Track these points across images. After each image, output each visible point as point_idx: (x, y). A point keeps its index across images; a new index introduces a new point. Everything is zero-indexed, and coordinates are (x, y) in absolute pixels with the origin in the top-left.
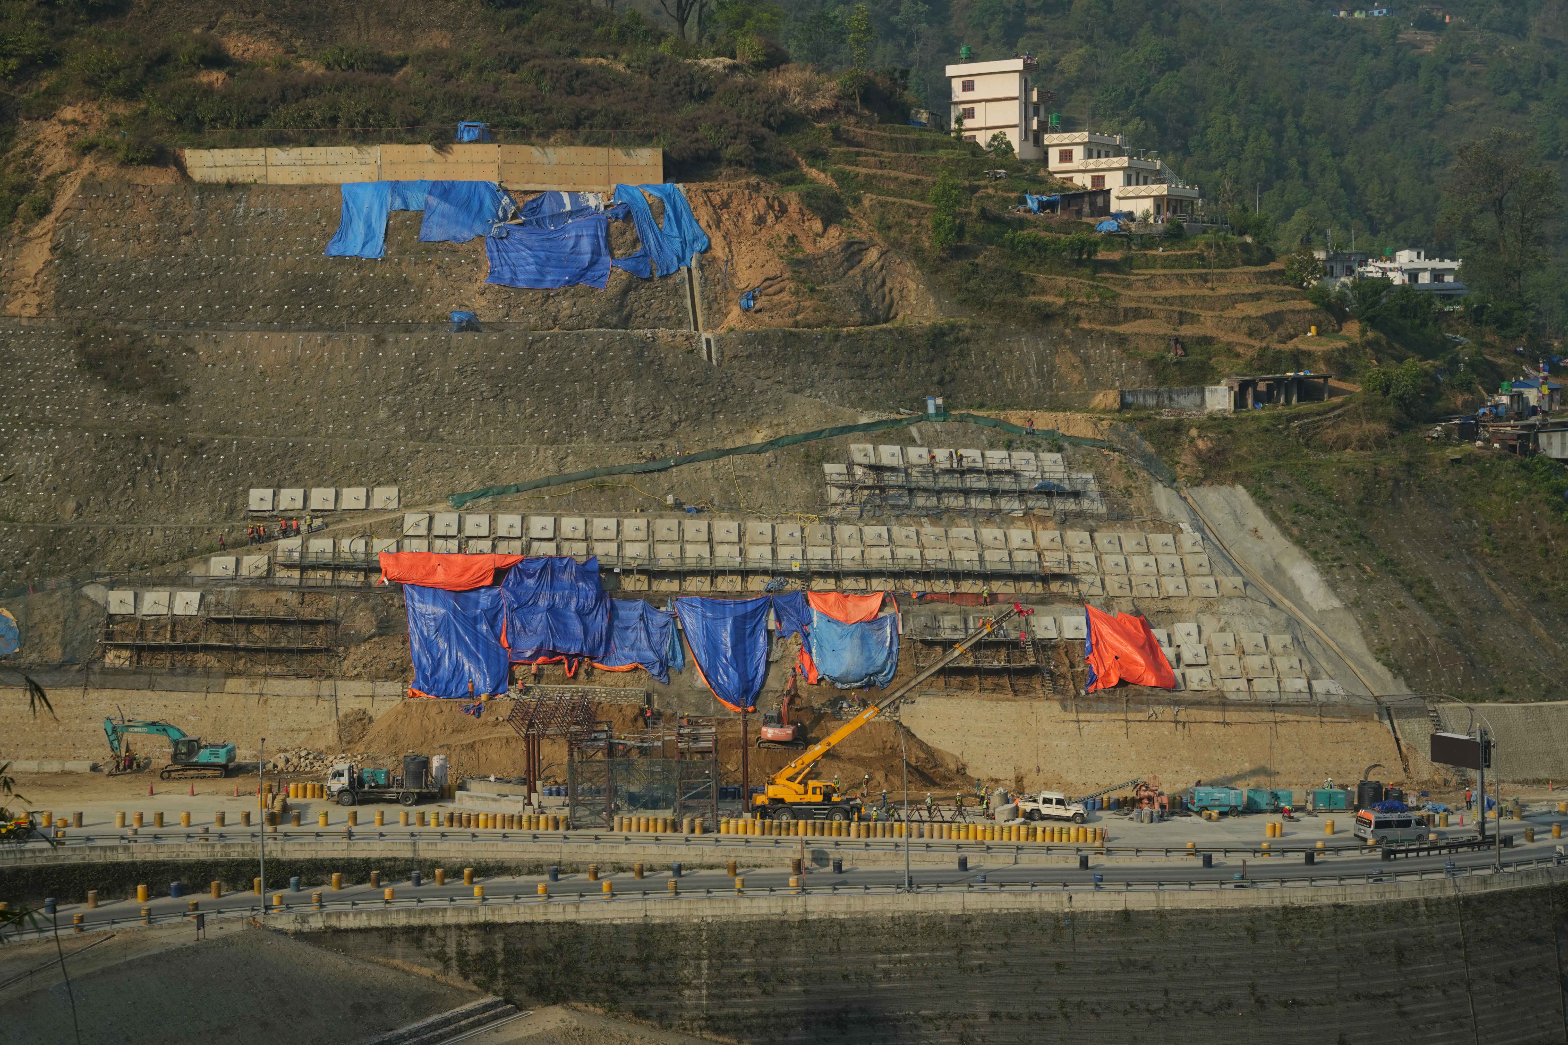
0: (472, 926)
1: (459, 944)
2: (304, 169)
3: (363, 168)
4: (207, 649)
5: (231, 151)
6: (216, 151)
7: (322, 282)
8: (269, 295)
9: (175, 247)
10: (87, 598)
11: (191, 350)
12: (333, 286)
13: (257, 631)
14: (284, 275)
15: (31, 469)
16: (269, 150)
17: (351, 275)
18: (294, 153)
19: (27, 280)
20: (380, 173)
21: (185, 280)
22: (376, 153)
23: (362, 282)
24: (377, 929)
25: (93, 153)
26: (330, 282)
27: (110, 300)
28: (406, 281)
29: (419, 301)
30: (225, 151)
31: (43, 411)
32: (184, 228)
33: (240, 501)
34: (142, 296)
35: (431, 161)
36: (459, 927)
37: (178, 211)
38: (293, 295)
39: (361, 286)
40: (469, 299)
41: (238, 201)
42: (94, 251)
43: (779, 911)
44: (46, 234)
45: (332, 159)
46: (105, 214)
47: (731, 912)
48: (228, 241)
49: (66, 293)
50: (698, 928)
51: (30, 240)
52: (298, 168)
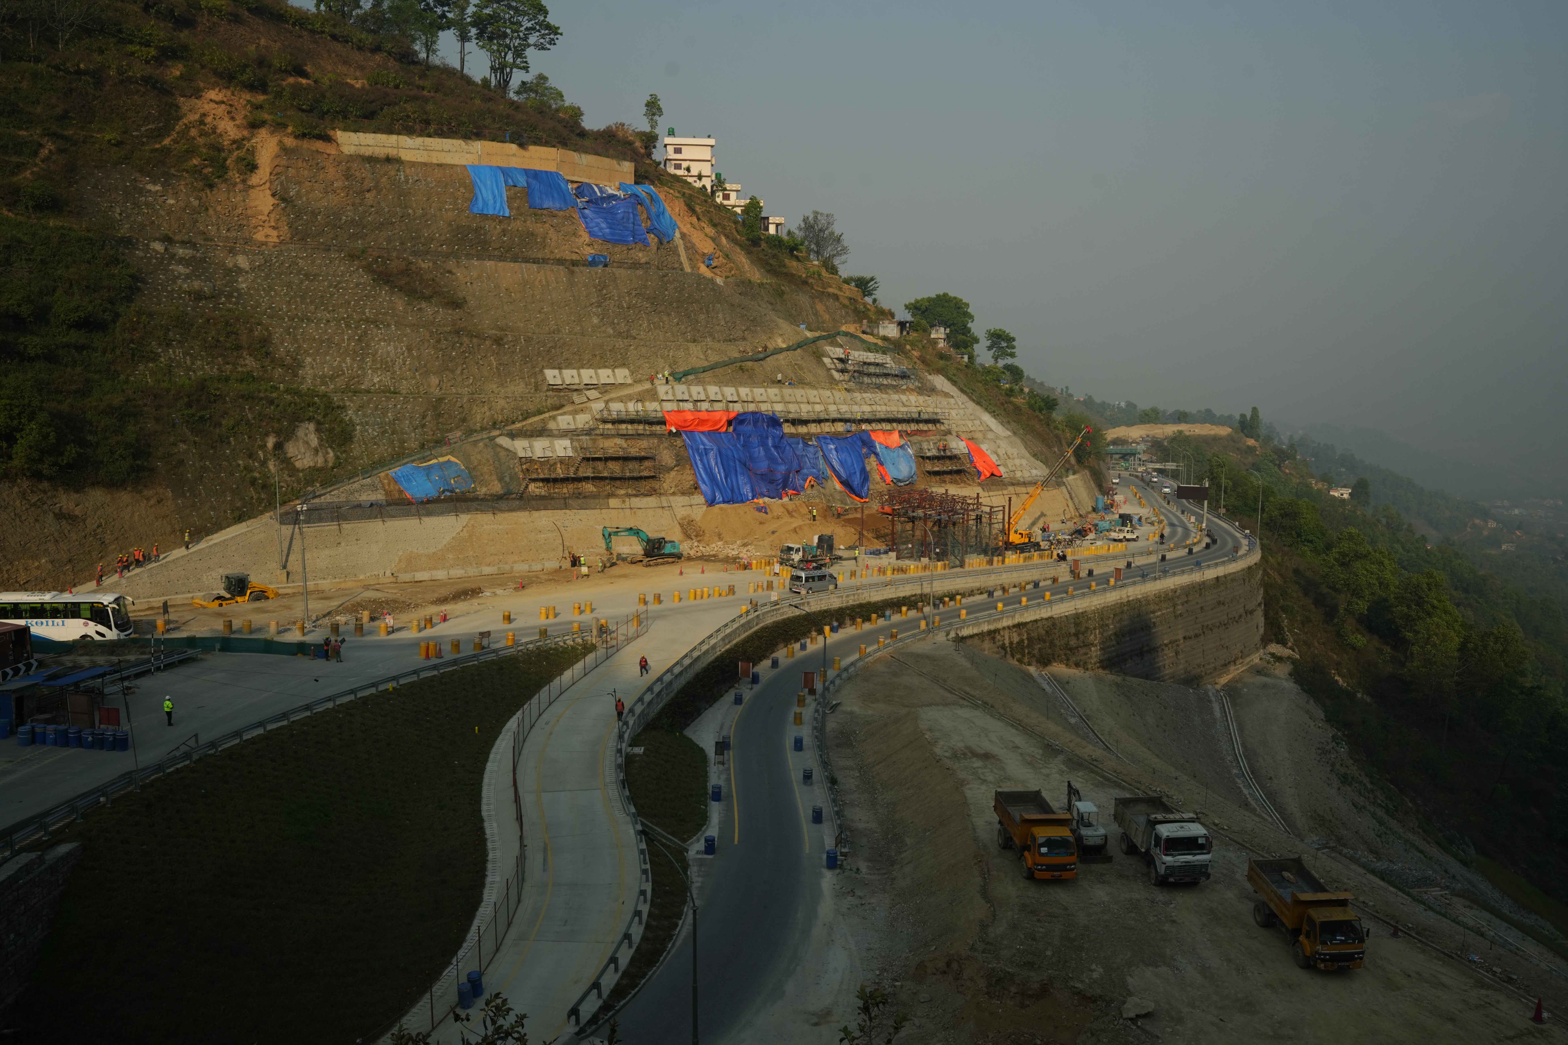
0: (1014, 626)
1: (1010, 638)
2: (426, 152)
3: (468, 156)
4: (586, 479)
5: (372, 135)
6: (361, 135)
7: (477, 230)
8: (443, 238)
9: (362, 200)
10: (501, 446)
11: (450, 272)
12: (485, 234)
13: (611, 465)
14: (450, 225)
15: (392, 354)
16: (401, 137)
17: (495, 228)
18: (419, 141)
19: (264, 218)
20: (479, 160)
21: (382, 224)
22: (478, 146)
23: (504, 232)
24: (977, 635)
25: (267, 126)
26: (482, 232)
27: (331, 235)
28: (532, 234)
29: (544, 247)
30: (367, 135)
31: (364, 313)
32: (366, 187)
33: (540, 378)
34: (353, 234)
35: (514, 155)
36: (1009, 627)
37: (357, 174)
38: (459, 239)
39: (504, 236)
40: (578, 248)
41: (398, 170)
42: (304, 199)
43: (1118, 597)
44: (264, 184)
45: (446, 148)
46: (306, 172)
47: (1103, 601)
48: (399, 199)
49: (297, 229)
50: (1094, 612)
51: (253, 187)
52: (421, 152)
